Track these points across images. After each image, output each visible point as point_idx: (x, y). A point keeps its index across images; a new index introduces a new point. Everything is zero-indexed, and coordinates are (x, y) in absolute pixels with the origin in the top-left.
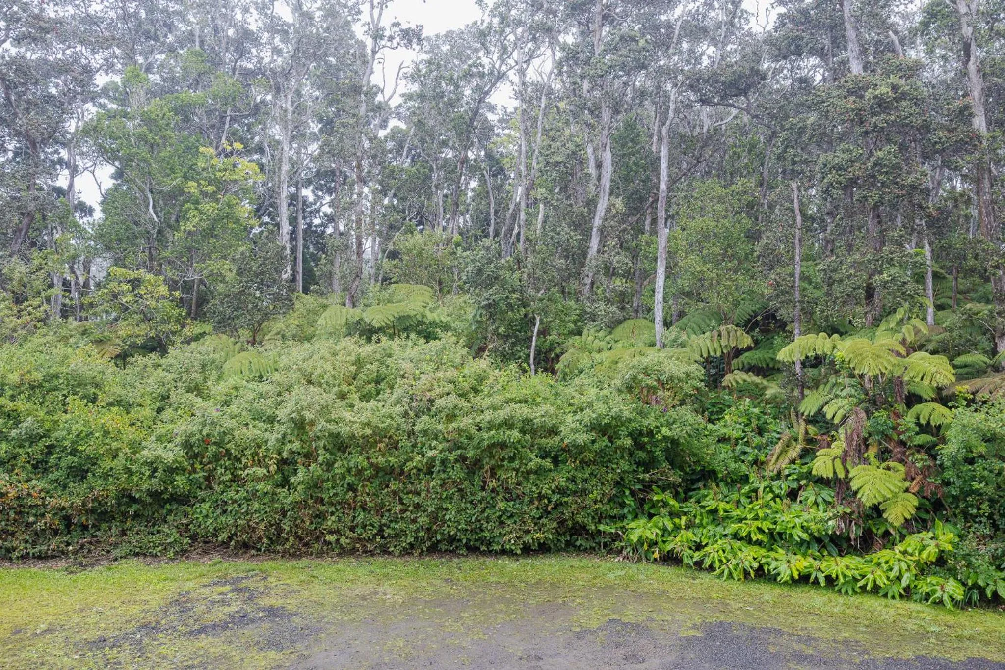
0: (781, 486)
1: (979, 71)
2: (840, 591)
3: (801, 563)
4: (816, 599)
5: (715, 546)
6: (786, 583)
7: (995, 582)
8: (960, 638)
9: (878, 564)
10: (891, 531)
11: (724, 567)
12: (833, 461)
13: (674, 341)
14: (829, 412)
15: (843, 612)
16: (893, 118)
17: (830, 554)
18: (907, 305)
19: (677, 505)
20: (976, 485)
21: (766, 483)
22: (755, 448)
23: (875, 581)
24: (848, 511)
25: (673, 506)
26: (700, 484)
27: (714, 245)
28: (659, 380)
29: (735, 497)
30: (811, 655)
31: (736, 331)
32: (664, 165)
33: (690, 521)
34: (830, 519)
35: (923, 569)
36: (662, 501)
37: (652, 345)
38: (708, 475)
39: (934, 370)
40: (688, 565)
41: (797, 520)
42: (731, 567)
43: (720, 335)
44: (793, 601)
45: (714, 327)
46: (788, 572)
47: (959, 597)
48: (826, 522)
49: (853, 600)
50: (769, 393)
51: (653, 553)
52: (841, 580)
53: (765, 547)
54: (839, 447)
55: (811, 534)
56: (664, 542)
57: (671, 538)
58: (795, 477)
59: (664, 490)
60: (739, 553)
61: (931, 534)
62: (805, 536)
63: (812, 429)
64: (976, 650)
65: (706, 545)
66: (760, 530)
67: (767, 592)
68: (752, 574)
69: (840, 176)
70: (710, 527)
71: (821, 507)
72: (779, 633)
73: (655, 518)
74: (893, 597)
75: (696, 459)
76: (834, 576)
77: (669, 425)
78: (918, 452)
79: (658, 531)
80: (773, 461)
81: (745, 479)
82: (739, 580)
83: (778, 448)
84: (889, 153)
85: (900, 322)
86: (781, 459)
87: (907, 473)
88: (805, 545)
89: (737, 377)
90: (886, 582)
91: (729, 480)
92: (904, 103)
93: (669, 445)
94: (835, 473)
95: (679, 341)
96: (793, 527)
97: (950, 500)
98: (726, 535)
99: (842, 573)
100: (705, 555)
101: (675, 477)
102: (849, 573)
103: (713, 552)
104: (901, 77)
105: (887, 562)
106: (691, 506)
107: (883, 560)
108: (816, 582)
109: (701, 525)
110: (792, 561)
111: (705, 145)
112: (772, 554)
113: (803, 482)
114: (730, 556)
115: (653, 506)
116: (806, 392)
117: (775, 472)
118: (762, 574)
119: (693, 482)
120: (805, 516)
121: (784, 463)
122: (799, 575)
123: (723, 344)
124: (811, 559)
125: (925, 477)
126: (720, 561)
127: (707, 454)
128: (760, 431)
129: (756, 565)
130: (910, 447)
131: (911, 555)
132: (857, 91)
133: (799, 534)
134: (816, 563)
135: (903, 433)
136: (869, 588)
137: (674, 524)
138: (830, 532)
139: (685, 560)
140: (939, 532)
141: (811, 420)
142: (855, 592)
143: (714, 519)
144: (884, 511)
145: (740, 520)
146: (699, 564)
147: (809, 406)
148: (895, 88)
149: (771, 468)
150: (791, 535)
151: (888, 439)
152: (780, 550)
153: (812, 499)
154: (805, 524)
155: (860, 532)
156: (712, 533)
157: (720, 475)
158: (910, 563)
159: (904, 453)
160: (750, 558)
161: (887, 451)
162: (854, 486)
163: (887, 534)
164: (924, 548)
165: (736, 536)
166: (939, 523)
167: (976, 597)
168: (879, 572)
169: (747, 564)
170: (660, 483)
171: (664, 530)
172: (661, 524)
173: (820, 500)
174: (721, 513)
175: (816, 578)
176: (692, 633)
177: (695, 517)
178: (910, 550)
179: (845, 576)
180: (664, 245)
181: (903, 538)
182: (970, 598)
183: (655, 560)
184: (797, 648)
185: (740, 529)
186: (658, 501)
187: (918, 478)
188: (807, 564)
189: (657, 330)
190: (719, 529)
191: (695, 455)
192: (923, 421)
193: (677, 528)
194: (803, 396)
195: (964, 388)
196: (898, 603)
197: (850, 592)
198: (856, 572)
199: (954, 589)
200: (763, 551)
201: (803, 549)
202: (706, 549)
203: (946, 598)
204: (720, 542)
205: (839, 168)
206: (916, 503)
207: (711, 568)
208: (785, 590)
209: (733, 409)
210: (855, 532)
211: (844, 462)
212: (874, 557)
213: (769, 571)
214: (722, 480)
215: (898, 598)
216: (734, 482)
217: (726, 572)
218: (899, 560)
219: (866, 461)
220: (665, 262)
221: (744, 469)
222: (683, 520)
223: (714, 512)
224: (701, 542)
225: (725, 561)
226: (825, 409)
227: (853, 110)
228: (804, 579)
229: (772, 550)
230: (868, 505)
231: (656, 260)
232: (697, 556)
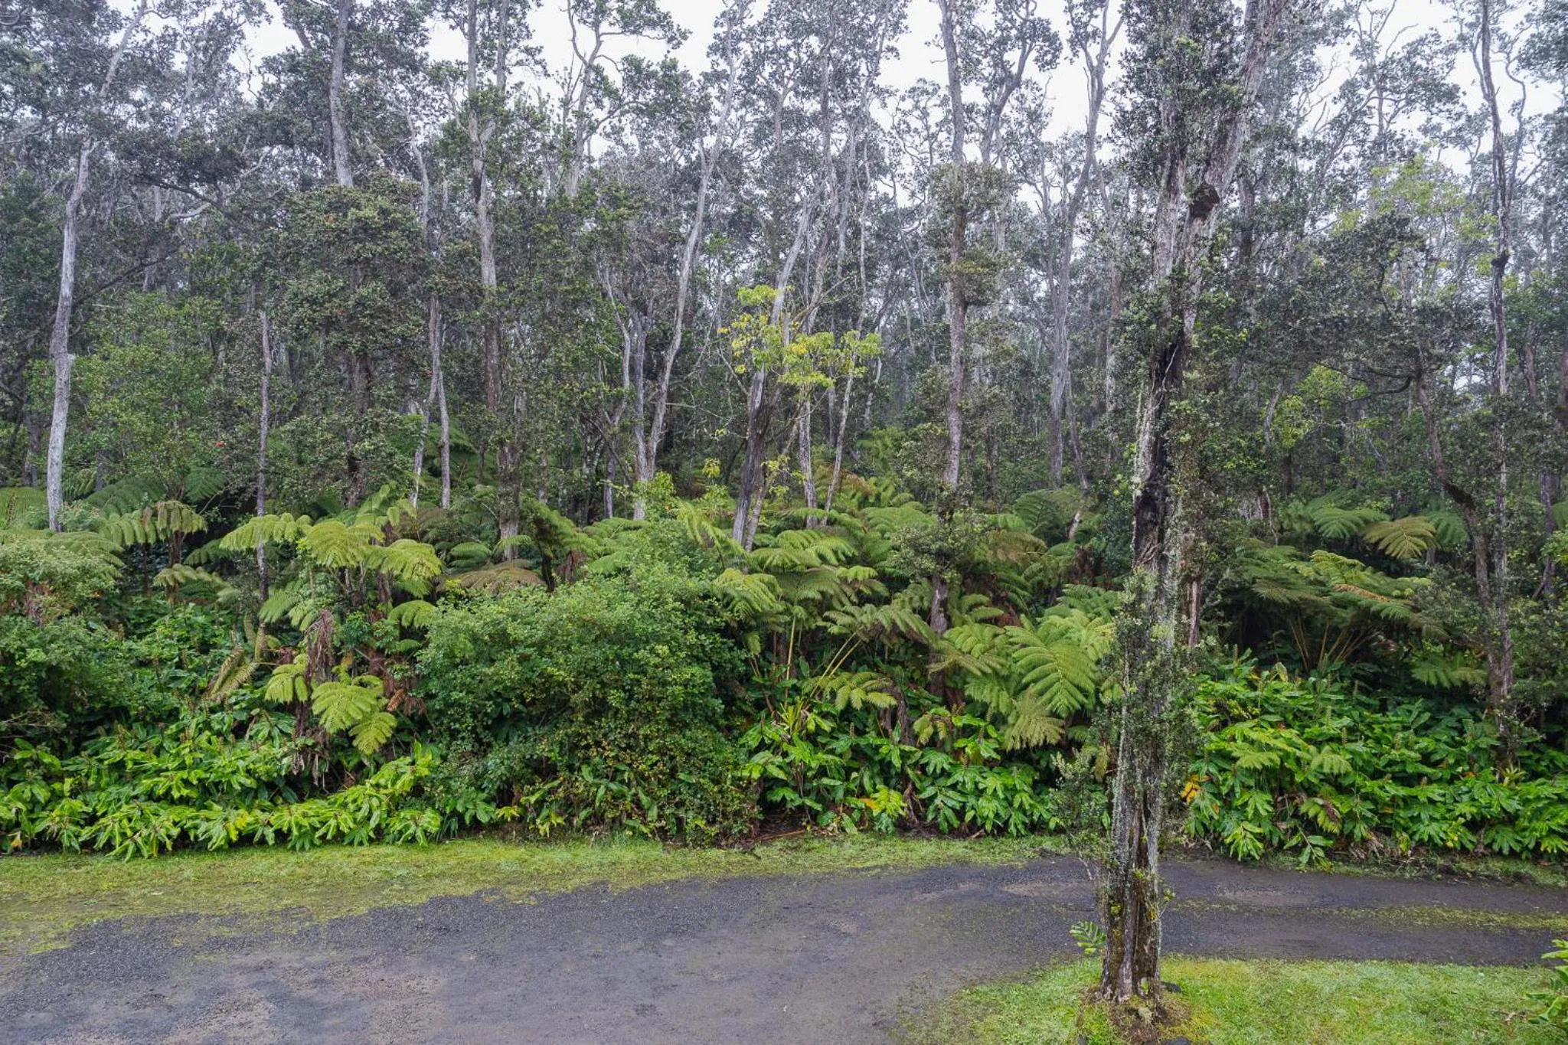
0: (224, 720)
1: (489, 213)
2: (293, 848)
3: (242, 819)
4: (258, 863)
5: (117, 814)
6: (219, 850)
7: (475, 805)
8: (428, 877)
9: (345, 805)
10: (366, 762)
11: (127, 842)
12: (294, 680)
13: (80, 522)
14: (295, 616)
15: (292, 874)
16: (379, 249)
17: (286, 801)
18: (393, 483)
19: (57, 762)
20: (455, 695)
21: (201, 718)
22: (193, 670)
23: (338, 827)
24: (310, 742)
25: (51, 765)
26: (100, 730)
27: (152, 385)
28: (26, 580)
29: (154, 742)
30: (233, 939)
31: (181, 510)
32: (68, 259)
33: (80, 784)
34: (285, 755)
35: (397, 804)
36: (31, 759)
37: (43, 525)
38: (114, 714)
39: (416, 560)
40: (70, 848)
41: (241, 764)
42: (139, 840)
43: (155, 515)
44: (225, 872)
45: (146, 503)
46: (223, 834)
47: (434, 829)
48: (280, 760)
49: (310, 855)
50: (223, 595)
51: (13, 838)
52: (295, 832)
53: (194, 805)
54: (301, 661)
55: (258, 780)
56: (33, 821)
57: (45, 814)
58: (244, 705)
59: (34, 742)
60: (153, 819)
61: (409, 759)
62: (249, 782)
63: (272, 641)
64: (442, 888)
65: (104, 815)
66: (187, 783)
67: (189, 867)
68: (169, 844)
69: (315, 311)
70: (113, 789)
71: (277, 742)
72: (193, 917)
73: (16, 787)
74: (361, 844)
75: (92, 693)
76: (285, 829)
77: (43, 646)
78: (399, 661)
79: (20, 805)
80: (216, 686)
81: (173, 715)
82: (150, 857)
83: (224, 669)
84: (374, 291)
85: (386, 503)
86: (227, 684)
87: (386, 689)
88: (252, 794)
89: (177, 574)
90: (352, 825)
91: (148, 718)
92: (393, 234)
93: (44, 675)
94: (295, 694)
95: (88, 521)
96: (234, 773)
97: (435, 716)
98: (136, 797)
99: (297, 824)
100: (99, 830)
101: (55, 722)
102: (305, 822)
103: (111, 824)
104: (392, 202)
105: (355, 801)
106: (82, 762)
107: (349, 799)
108: (263, 842)
109: (98, 788)
110: (231, 818)
111: (151, 242)
112: (203, 813)
113: (254, 712)
114: (139, 825)
115: (16, 770)
116: (271, 592)
117: (218, 701)
118: (185, 843)
119: (91, 726)
120: (254, 755)
121: (229, 689)
122: (240, 834)
123: (160, 528)
124: (257, 812)
125: (406, 691)
126: (124, 835)
127: (112, 684)
128: (205, 647)
129: (175, 832)
130: (388, 656)
131: (386, 787)
132: (340, 205)
133: (243, 780)
134: (263, 817)
135: (382, 638)
136: (329, 837)
137: (53, 792)
138: (283, 773)
139: (66, 842)
140: (418, 755)
141: (273, 629)
142: (313, 845)
143: (121, 777)
144: (354, 737)
145: (158, 772)
146: (88, 845)
147: (270, 612)
148: (384, 212)
149: (213, 697)
150: (229, 784)
151: (366, 647)
152: (216, 807)
153: (265, 733)
154: (252, 766)
155: (326, 769)
156: (114, 796)
157: (133, 713)
158: (382, 797)
159: (382, 663)
160: (169, 824)
161: (363, 662)
162: (316, 709)
163: (361, 766)
164: (398, 776)
165: (151, 796)
166: (418, 746)
167: (454, 826)
168: (345, 815)
169: (163, 832)
170: (29, 733)
171: (34, 801)
172: (27, 795)
173: (276, 732)
174: (130, 765)
175: (263, 836)
176: (53, 946)
177: (88, 776)
178: (382, 782)
179: (300, 826)
180: (65, 379)
181: (378, 767)
182: (449, 829)
183: (16, 849)
184: (214, 934)
185: (156, 784)
186: (24, 760)
187: (398, 692)
188: (250, 819)
189: (50, 504)
190: (127, 790)
191: (91, 686)
192: (405, 624)
193: (56, 797)
194: (266, 596)
195: (454, 583)
196: (367, 851)
197: (307, 846)
198: (315, 820)
199: (430, 820)
200: (190, 812)
201: (248, 801)
202: (102, 820)
203: (419, 833)
204: (125, 808)
205: (313, 301)
206: (394, 724)
207: (109, 846)
208: (218, 859)
209: (167, 618)
210: (319, 769)
211: (307, 681)
212: (339, 797)
213: (196, 837)
214: (137, 720)
215: (366, 844)
216: (156, 720)
217: (131, 848)
218: (370, 796)
219: (334, 677)
220: (66, 404)
221: (172, 700)
222: (68, 784)
223: (120, 765)
224: (95, 811)
225: (129, 833)
226: (290, 614)
227: (333, 230)
228: (246, 841)
229: (206, 808)
230: (331, 731)
231: (52, 397)
232: (86, 833)
